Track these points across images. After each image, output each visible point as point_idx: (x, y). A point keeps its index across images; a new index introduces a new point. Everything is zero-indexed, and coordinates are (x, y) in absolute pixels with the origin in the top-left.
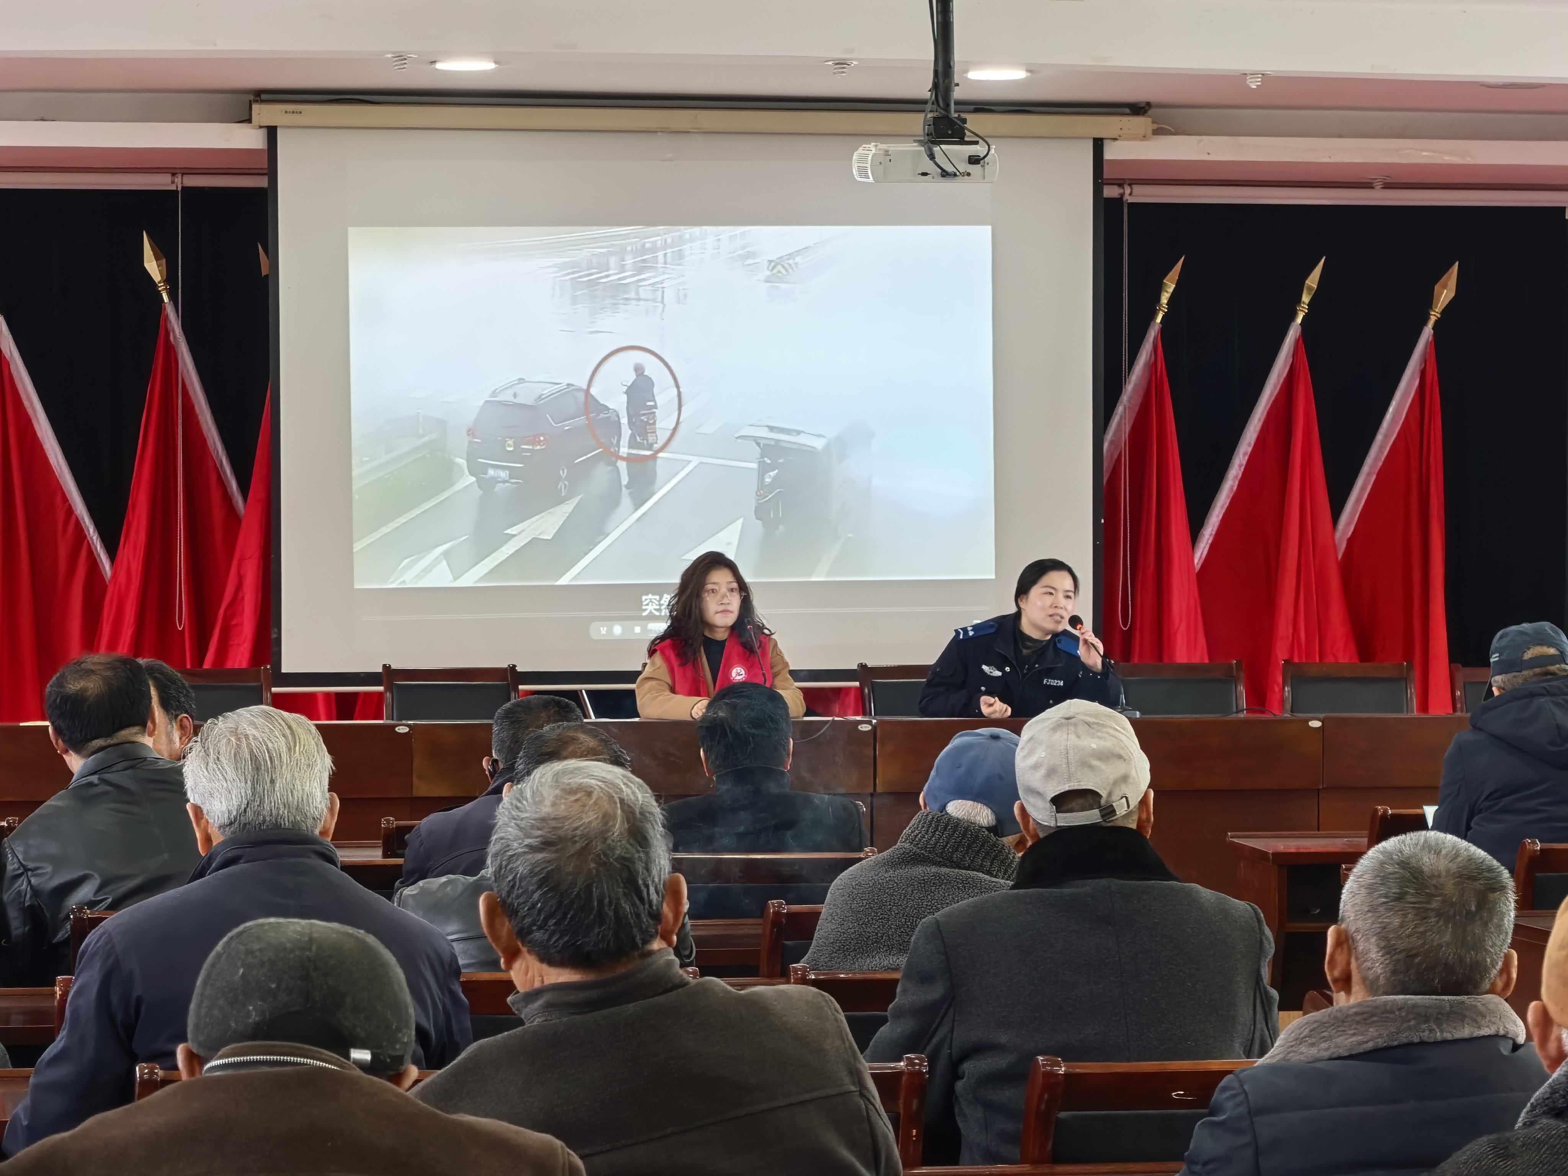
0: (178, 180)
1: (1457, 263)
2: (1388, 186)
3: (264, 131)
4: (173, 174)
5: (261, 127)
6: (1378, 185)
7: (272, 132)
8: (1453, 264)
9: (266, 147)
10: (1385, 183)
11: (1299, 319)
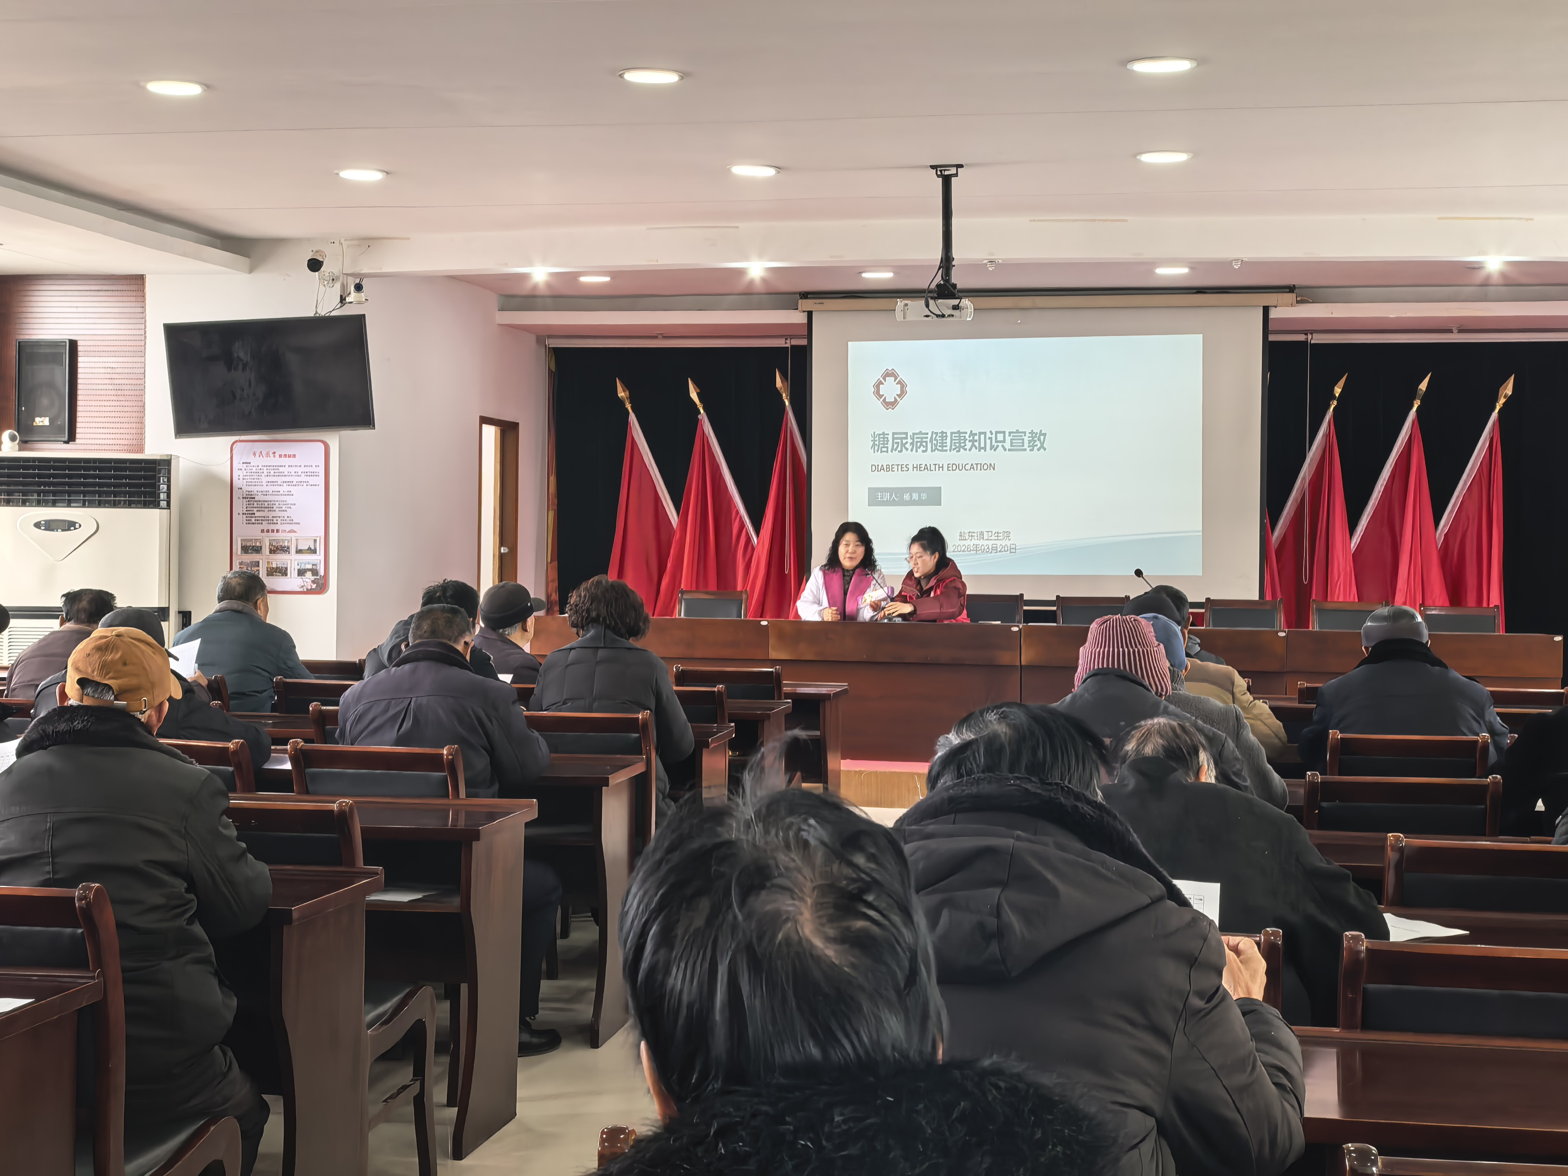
0: (788, 341)
1: (1513, 375)
2: (1461, 331)
3: (806, 313)
4: (786, 339)
5: (804, 312)
6: (1455, 331)
7: (810, 314)
8: (1511, 376)
9: (807, 322)
10: (1459, 330)
11: (1415, 409)
